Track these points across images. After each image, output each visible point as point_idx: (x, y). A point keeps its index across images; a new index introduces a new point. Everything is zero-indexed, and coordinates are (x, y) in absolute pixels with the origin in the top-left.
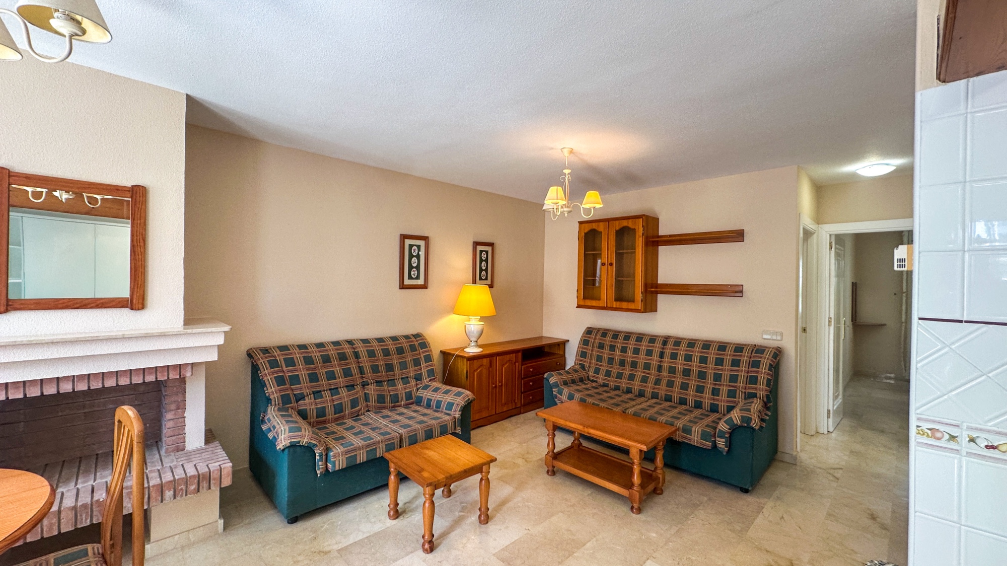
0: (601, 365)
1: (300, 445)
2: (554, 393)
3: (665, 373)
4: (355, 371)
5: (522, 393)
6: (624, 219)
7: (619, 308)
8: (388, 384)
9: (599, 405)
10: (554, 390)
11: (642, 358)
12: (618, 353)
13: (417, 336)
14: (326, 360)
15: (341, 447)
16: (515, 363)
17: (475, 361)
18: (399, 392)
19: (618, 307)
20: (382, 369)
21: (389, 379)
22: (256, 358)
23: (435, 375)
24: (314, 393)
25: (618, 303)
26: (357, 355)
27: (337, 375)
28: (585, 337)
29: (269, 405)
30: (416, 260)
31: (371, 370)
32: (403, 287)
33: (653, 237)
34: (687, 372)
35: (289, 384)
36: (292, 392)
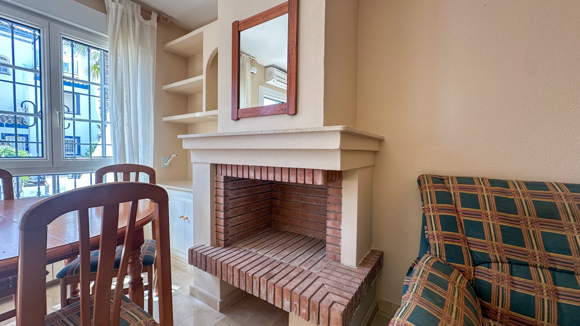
14: (548, 212)
22: (423, 186)
24: (511, 262)
29: (428, 252)
35: (463, 233)
36: (467, 246)
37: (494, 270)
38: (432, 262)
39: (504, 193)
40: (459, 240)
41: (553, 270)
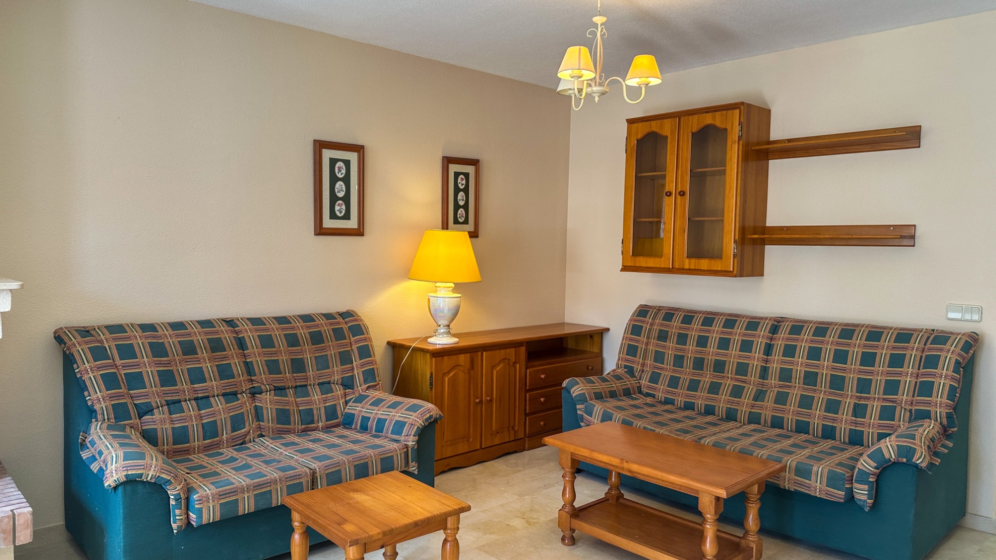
0: (662, 369)
1: (142, 482)
2: (579, 412)
3: (773, 381)
4: (238, 368)
5: (526, 415)
6: (707, 112)
7: (695, 270)
8: (295, 393)
9: (654, 431)
10: (578, 407)
11: (734, 355)
12: (691, 348)
13: (347, 315)
14: (189, 349)
15: (212, 487)
16: (515, 363)
17: (445, 358)
18: (314, 407)
19: (692, 267)
20: (285, 366)
21: (298, 384)
22: (69, 343)
23: (377, 379)
24: (168, 403)
25: (693, 261)
26: (241, 344)
27: (207, 376)
28: (635, 320)
29: (94, 420)
30: (344, 187)
31: (266, 369)
32: (320, 231)
33: (758, 144)
34: (811, 378)
35: (126, 389)
36: (131, 401)
37: (157, 415)
38: (105, 425)
39: (155, 337)
40: (124, 396)
41: (196, 399)
